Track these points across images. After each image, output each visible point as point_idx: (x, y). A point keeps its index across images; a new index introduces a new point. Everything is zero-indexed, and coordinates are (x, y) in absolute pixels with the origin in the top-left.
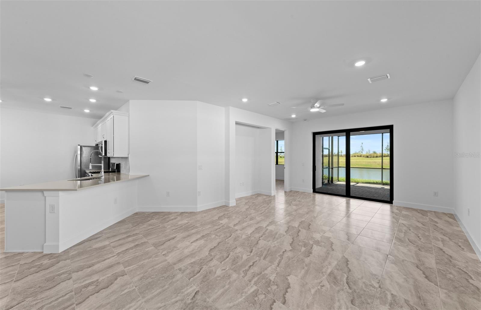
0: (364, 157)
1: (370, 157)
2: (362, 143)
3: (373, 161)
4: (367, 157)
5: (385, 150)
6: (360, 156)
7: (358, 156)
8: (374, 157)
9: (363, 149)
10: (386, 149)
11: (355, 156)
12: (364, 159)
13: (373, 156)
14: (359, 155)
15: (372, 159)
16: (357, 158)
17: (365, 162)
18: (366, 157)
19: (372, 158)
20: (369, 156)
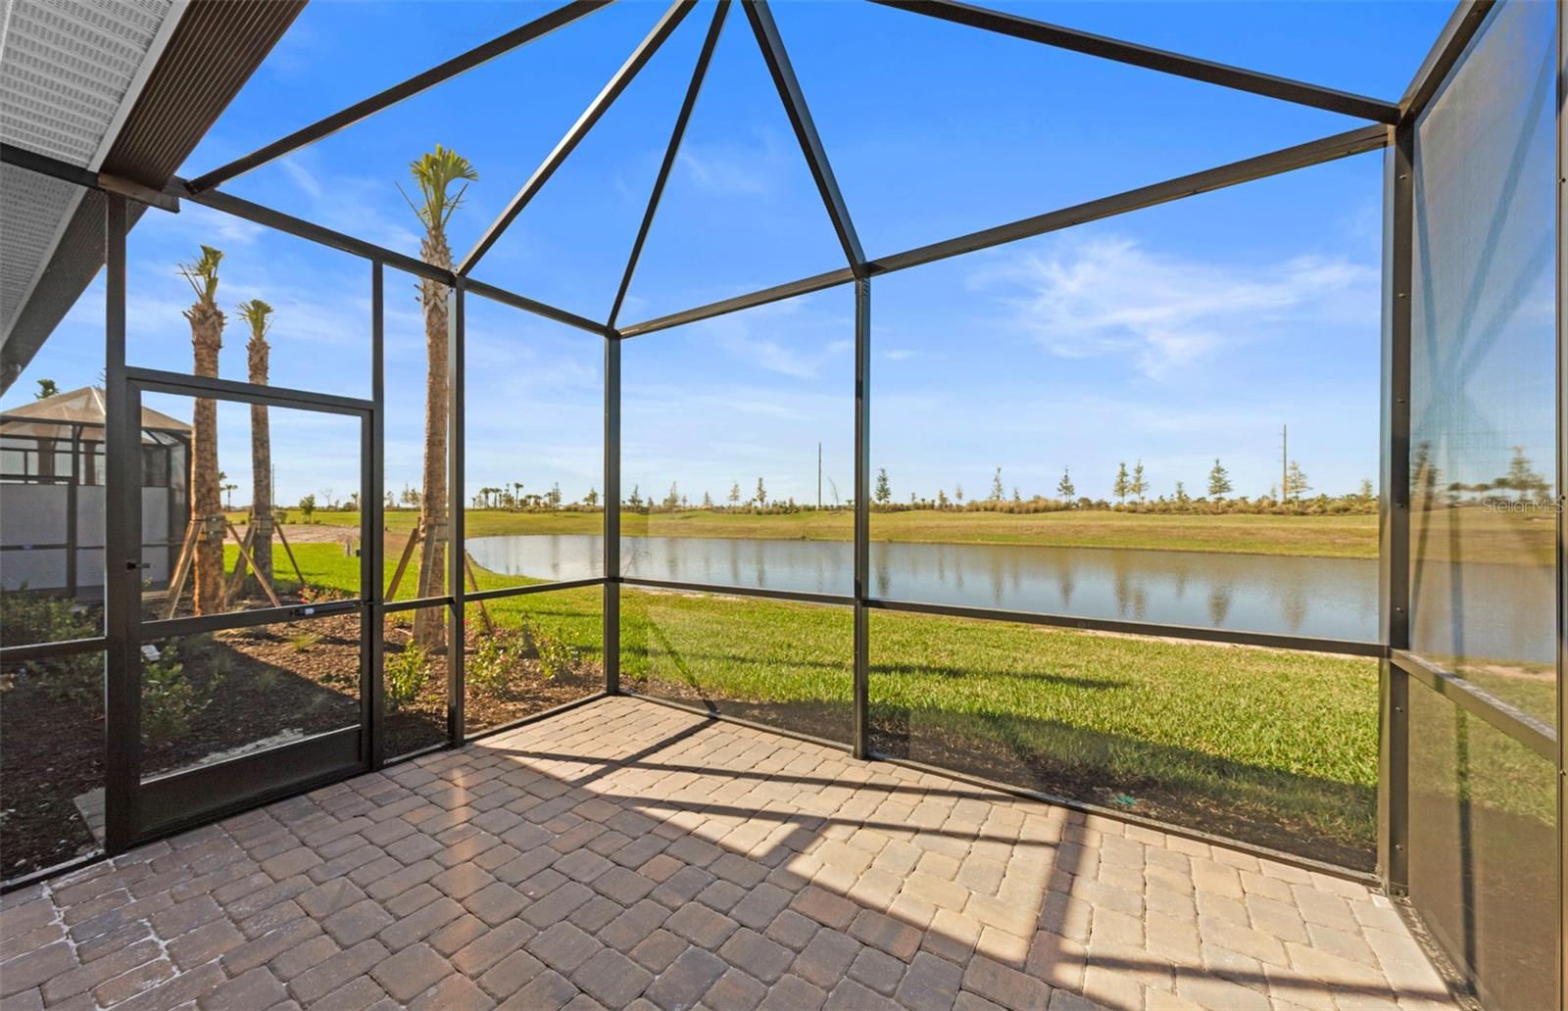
0: (1001, 510)
1: (1019, 513)
2: (999, 470)
3: (1025, 523)
4: (1011, 511)
5: (1060, 490)
6: (993, 509)
7: (986, 509)
8: (1028, 512)
9: (999, 486)
10: (1060, 487)
11: (978, 510)
12: (1003, 519)
13: (1025, 509)
14: (989, 506)
15: (1023, 519)
16: (982, 514)
17: (1003, 527)
18: (1006, 512)
19: (1025, 515)
20: (1016, 510)
